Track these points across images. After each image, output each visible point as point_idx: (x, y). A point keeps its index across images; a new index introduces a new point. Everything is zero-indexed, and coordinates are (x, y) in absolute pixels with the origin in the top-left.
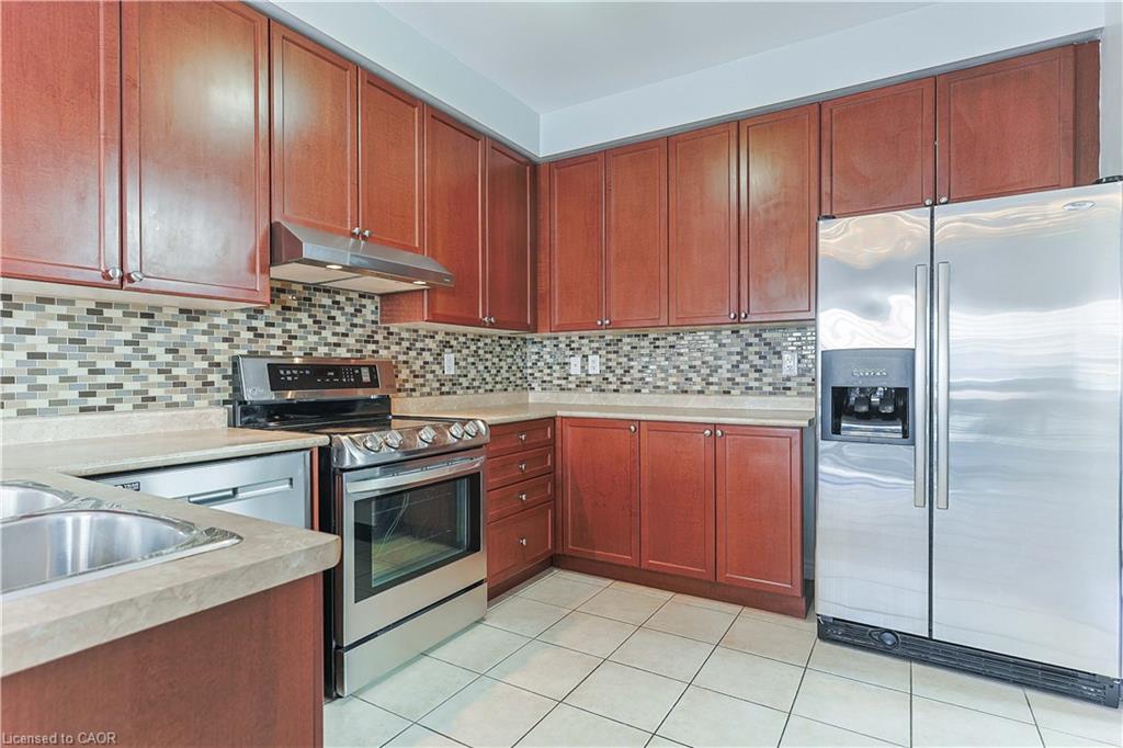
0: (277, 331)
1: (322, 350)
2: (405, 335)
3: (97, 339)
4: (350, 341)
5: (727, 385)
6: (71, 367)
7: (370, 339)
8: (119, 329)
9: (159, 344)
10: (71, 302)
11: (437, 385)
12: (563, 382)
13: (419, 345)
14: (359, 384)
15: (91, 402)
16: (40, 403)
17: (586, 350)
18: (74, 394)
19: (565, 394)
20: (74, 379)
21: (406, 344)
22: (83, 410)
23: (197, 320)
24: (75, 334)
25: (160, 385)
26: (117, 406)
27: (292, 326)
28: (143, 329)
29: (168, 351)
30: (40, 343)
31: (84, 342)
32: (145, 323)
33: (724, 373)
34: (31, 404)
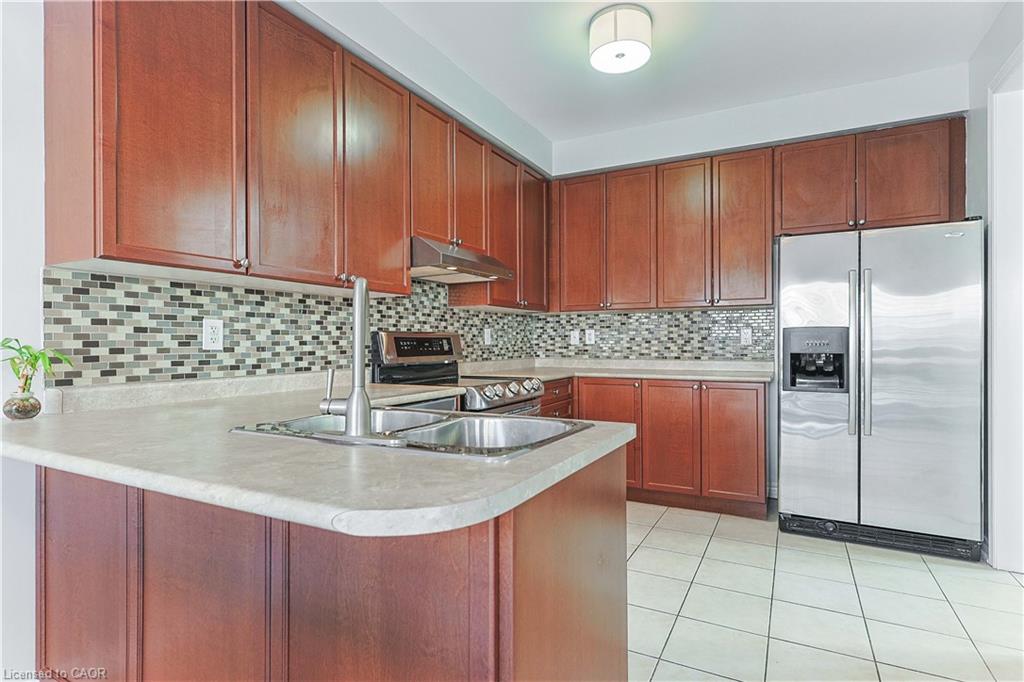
0: (392, 313)
1: (417, 327)
2: (462, 315)
3: (303, 320)
4: (432, 319)
5: (698, 353)
6: (291, 339)
7: (442, 319)
8: (313, 313)
9: (334, 323)
10: (290, 295)
11: (481, 353)
12: (564, 351)
13: (470, 322)
14: (443, 352)
15: (301, 364)
16: (276, 365)
17: (583, 325)
18: (293, 359)
19: (566, 360)
20: (293, 348)
21: (462, 321)
22: (298, 370)
24: (293, 317)
25: (334, 352)
26: (313, 367)
27: (400, 309)
28: (326, 313)
29: (338, 328)
30: (276, 323)
31: (297, 322)
32: (325, 308)
33: (695, 343)
34: (273, 366)
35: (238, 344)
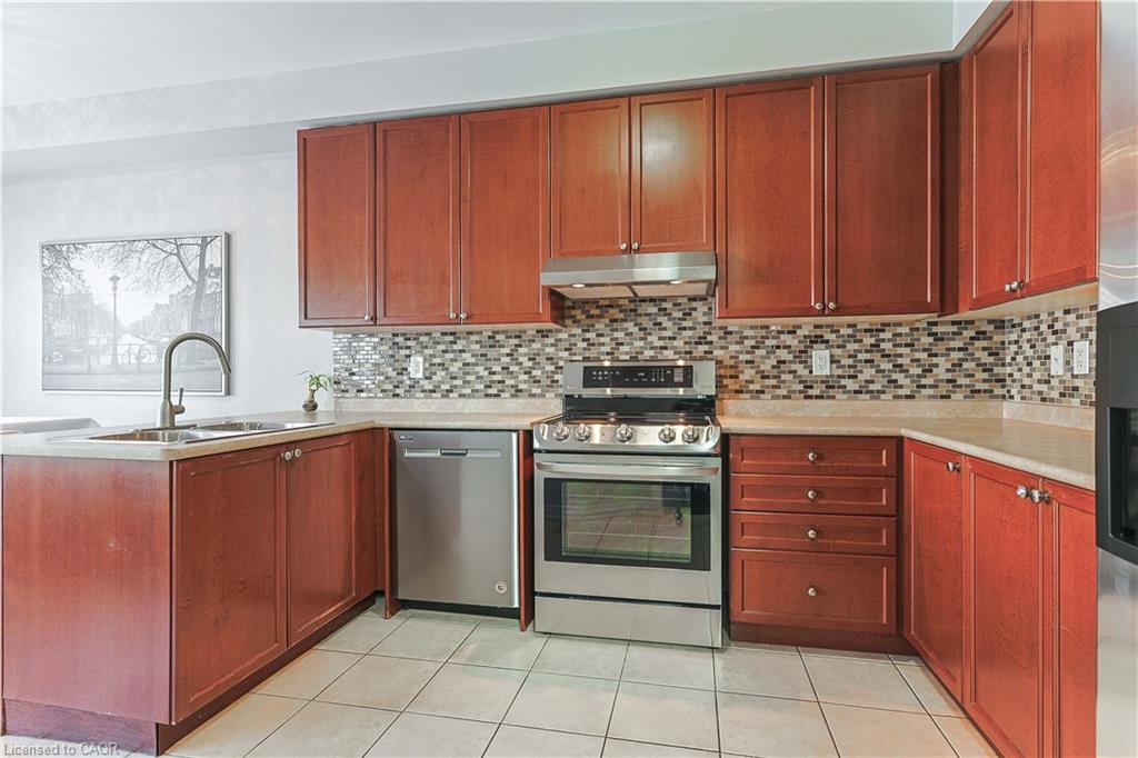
0: (606, 340)
1: (649, 353)
2: (748, 333)
3: (492, 353)
4: (679, 343)
6: (480, 370)
7: (701, 340)
8: (503, 346)
9: (525, 355)
10: (480, 333)
11: (801, 387)
12: (1044, 388)
13: (769, 342)
14: (670, 383)
15: (490, 391)
16: (467, 391)
17: (1072, 333)
18: (482, 387)
19: (1043, 408)
20: (482, 377)
21: (749, 343)
22: (486, 395)
23: (547, 336)
24: (483, 351)
25: (525, 382)
26: (503, 395)
27: (619, 335)
28: (516, 346)
29: (530, 359)
30: (467, 357)
31: (486, 355)
32: (516, 341)
34: (465, 391)
35: (435, 374)
